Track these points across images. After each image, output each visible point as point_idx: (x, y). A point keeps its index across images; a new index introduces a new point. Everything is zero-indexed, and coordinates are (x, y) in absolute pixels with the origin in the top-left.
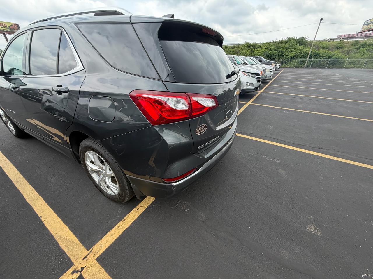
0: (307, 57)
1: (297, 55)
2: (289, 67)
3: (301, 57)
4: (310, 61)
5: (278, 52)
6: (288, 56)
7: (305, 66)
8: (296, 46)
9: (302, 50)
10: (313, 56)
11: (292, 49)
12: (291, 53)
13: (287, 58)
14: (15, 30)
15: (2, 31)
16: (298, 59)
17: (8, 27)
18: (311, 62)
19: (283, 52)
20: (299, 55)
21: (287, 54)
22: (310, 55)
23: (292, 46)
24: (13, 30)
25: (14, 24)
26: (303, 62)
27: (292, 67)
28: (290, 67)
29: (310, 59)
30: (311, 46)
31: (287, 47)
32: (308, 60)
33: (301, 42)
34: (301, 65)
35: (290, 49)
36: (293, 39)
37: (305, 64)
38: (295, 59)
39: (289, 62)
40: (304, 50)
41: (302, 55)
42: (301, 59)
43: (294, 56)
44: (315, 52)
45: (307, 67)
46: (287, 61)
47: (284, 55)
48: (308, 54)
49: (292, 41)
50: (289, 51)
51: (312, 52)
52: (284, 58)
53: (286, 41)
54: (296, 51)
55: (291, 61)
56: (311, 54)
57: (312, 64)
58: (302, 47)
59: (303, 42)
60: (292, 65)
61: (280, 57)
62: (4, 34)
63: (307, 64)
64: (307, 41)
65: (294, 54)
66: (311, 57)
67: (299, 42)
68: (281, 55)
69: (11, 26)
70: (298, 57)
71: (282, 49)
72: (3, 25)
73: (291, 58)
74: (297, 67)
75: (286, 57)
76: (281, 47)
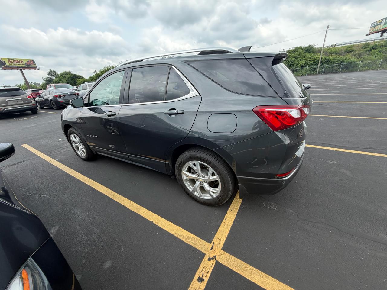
0: (318, 64)
1: (307, 63)
2: (300, 75)
3: (311, 65)
4: (321, 67)
5: (287, 62)
6: (298, 64)
7: (317, 73)
8: (304, 54)
9: (312, 57)
10: (324, 62)
11: (301, 57)
12: (301, 62)
13: (298, 67)
14: (30, 65)
15: (19, 67)
16: (309, 67)
17: (24, 63)
18: (323, 68)
19: (293, 61)
20: (309, 62)
21: (297, 63)
22: (321, 62)
23: (301, 55)
24: (29, 65)
25: (30, 60)
26: (315, 69)
27: (304, 75)
28: (302, 76)
29: (321, 65)
30: (320, 53)
31: (295, 56)
32: (320, 67)
33: (309, 50)
34: (313, 72)
35: (299, 58)
36: (301, 48)
37: (317, 71)
38: (305, 67)
39: (300, 70)
40: (314, 58)
41: (312, 62)
42: (313, 67)
43: (305, 64)
44: (325, 58)
45: (319, 73)
46: (297, 69)
47: (294, 64)
48: (319, 61)
49: (300, 50)
50: (299, 60)
51: (322, 58)
52: (294, 67)
53: (294, 51)
54: (305, 60)
55: (301, 69)
56: (322, 60)
57: (325, 70)
58: (311, 55)
59: (311, 49)
60: (304, 73)
61: (290, 66)
62: (21, 70)
63: (319, 70)
64: (315, 48)
65: (304, 63)
66: (322, 64)
67: (307, 50)
68: (291, 65)
69: (27, 62)
70: (308, 65)
71: (290, 59)
72: (20, 62)
73: (302, 66)
74: (308, 75)
75: (296, 66)
76: (289, 56)
